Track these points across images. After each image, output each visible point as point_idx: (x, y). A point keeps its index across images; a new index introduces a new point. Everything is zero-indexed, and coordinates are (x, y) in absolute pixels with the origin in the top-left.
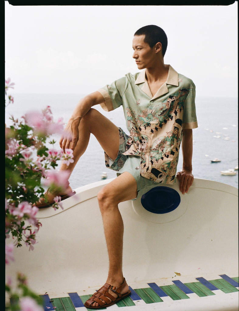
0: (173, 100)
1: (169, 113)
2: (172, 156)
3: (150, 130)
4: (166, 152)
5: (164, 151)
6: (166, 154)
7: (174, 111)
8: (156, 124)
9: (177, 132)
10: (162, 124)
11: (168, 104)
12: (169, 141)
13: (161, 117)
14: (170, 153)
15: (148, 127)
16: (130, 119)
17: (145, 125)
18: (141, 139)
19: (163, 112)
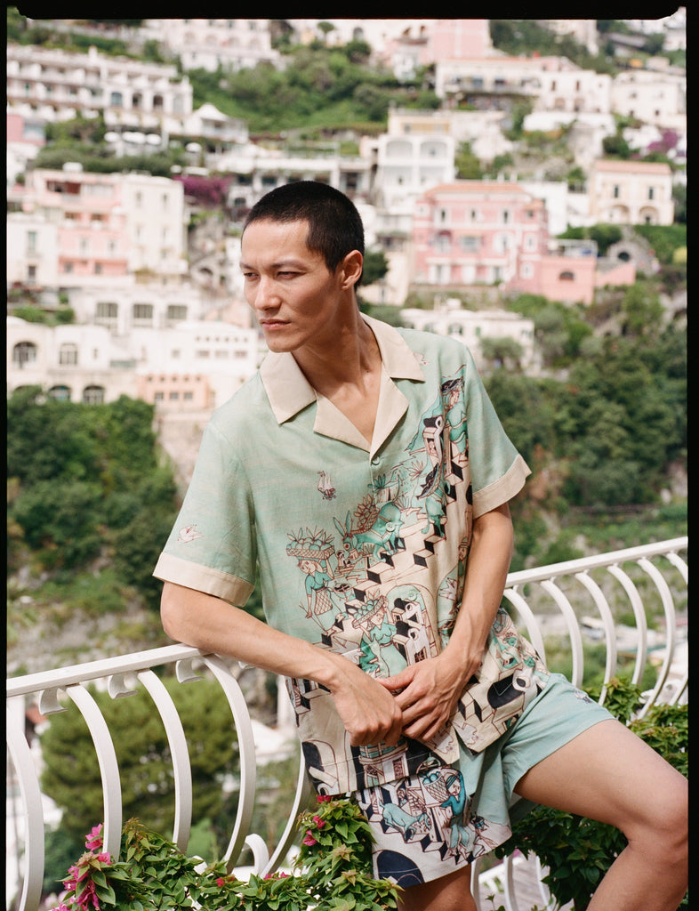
0: (440, 429)
7: (448, 467)
8: (424, 532)
10: (442, 522)
13: (427, 500)
15: (396, 553)
16: (319, 580)
17: (381, 554)
18: (398, 617)
19: (427, 480)
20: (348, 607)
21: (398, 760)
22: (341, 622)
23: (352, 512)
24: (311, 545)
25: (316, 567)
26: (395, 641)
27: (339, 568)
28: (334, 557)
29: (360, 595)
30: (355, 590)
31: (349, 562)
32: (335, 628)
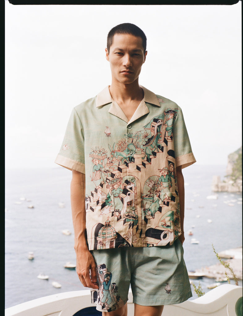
0: (159, 124)
1: (157, 142)
2: (173, 203)
3: (136, 167)
4: (165, 197)
5: (162, 197)
6: (165, 200)
7: (162, 139)
8: (143, 158)
9: (173, 169)
10: (151, 157)
11: (154, 130)
12: (165, 182)
13: (147, 148)
14: (170, 198)
15: (130, 163)
16: (99, 168)
17: (125, 161)
18: (125, 187)
19: (148, 140)
20: (107, 179)
21: (112, 241)
22: (103, 184)
23: (116, 143)
24: (99, 153)
25: (99, 162)
26: (120, 196)
27: (107, 164)
28: (106, 160)
29: (113, 175)
30: (112, 173)
31: (112, 162)
32: (100, 186)
